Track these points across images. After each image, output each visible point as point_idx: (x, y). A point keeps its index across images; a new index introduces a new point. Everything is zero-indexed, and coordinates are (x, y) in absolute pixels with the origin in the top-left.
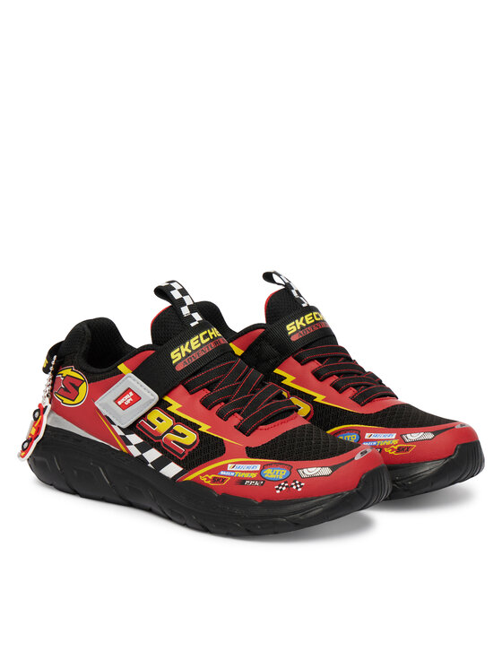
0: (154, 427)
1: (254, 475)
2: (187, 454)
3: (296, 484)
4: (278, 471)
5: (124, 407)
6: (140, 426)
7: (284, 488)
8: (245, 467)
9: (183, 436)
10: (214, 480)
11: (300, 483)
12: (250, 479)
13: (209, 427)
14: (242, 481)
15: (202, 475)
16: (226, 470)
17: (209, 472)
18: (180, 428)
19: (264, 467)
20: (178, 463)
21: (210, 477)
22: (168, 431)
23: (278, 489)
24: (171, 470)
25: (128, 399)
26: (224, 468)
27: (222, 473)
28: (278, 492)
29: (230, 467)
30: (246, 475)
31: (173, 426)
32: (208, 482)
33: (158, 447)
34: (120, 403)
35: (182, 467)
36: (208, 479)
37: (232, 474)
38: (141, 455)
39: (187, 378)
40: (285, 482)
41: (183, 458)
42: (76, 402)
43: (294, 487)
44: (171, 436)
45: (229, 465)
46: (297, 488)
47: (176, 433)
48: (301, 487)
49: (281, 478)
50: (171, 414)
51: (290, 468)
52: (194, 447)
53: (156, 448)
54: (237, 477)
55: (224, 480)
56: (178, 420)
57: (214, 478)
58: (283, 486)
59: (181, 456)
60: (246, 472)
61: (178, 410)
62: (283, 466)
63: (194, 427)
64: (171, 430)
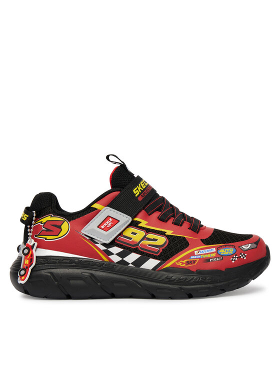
0: (131, 239)
1: (214, 255)
2: (161, 251)
3: (242, 255)
4: (228, 250)
5: (106, 229)
6: (118, 240)
7: (236, 259)
8: (206, 251)
9: (155, 240)
10: (188, 263)
11: (244, 255)
12: (213, 258)
13: (172, 231)
14: (208, 260)
15: (178, 261)
16: (194, 255)
17: (183, 259)
18: (151, 236)
19: (218, 249)
20: (155, 258)
21: (184, 262)
22: (143, 239)
23: (232, 260)
24: (150, 264)
25: (109, 223)
26: (193, 254)
27: (192, 257)
28: (233, 262)
29: (196, 253)
30: (209, 256)
31: (145, 236)
32: (184, 265)
33: (136, 251)
34: (103, 227)
35: (159, 260)
36: (183, 263)
37: (199, 257)
38: (123, 260)
39: (146, 205)
40: (236, 255)
41: (159, 254)
42: (60, 235)
43: (242, 257)
44: (145, 242)
45: (195, 252)
46: (244, 258)
47: (149, 239)
48: (245, 256)
49: (232, 253)
50: (142, 228)
51: (234, 247)
52: (166, 245)
53: (134, 252)
54: (203, 258)
55: (194, 262)
56: (148, 231)
57: (187, 262)
58: (235, 258)
59: (157, 253)
60: (208, 254)
61: (146, 225)
62: (230, 246)
63: (162, 234)
64: (144, 238)
